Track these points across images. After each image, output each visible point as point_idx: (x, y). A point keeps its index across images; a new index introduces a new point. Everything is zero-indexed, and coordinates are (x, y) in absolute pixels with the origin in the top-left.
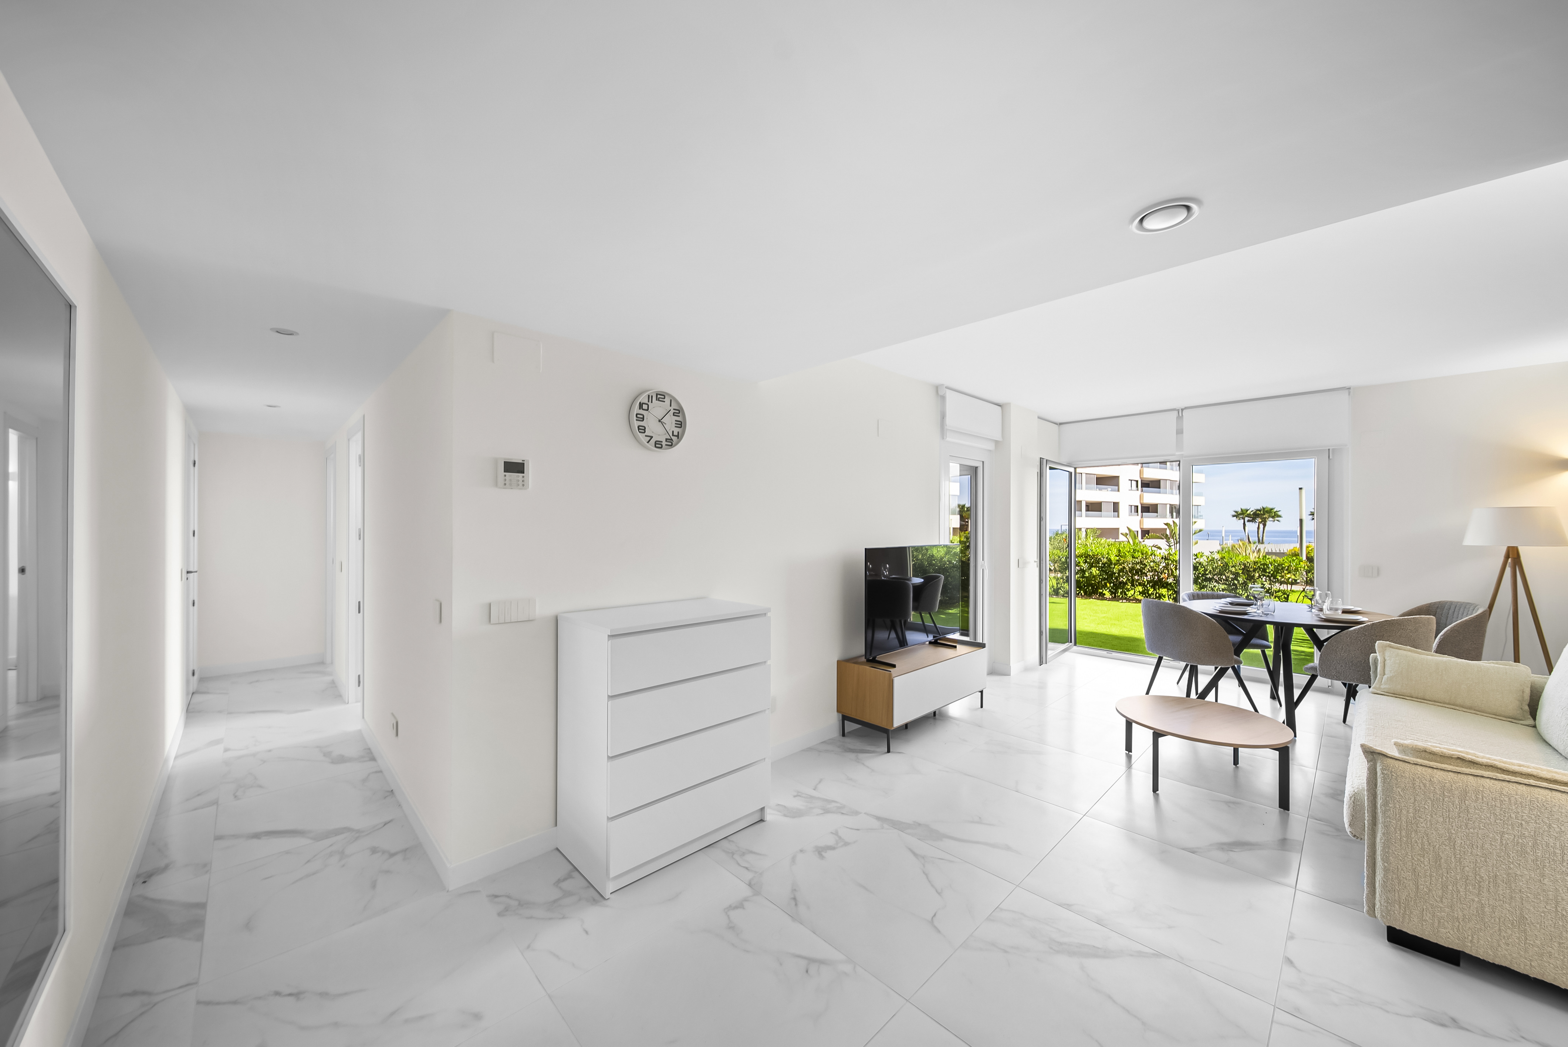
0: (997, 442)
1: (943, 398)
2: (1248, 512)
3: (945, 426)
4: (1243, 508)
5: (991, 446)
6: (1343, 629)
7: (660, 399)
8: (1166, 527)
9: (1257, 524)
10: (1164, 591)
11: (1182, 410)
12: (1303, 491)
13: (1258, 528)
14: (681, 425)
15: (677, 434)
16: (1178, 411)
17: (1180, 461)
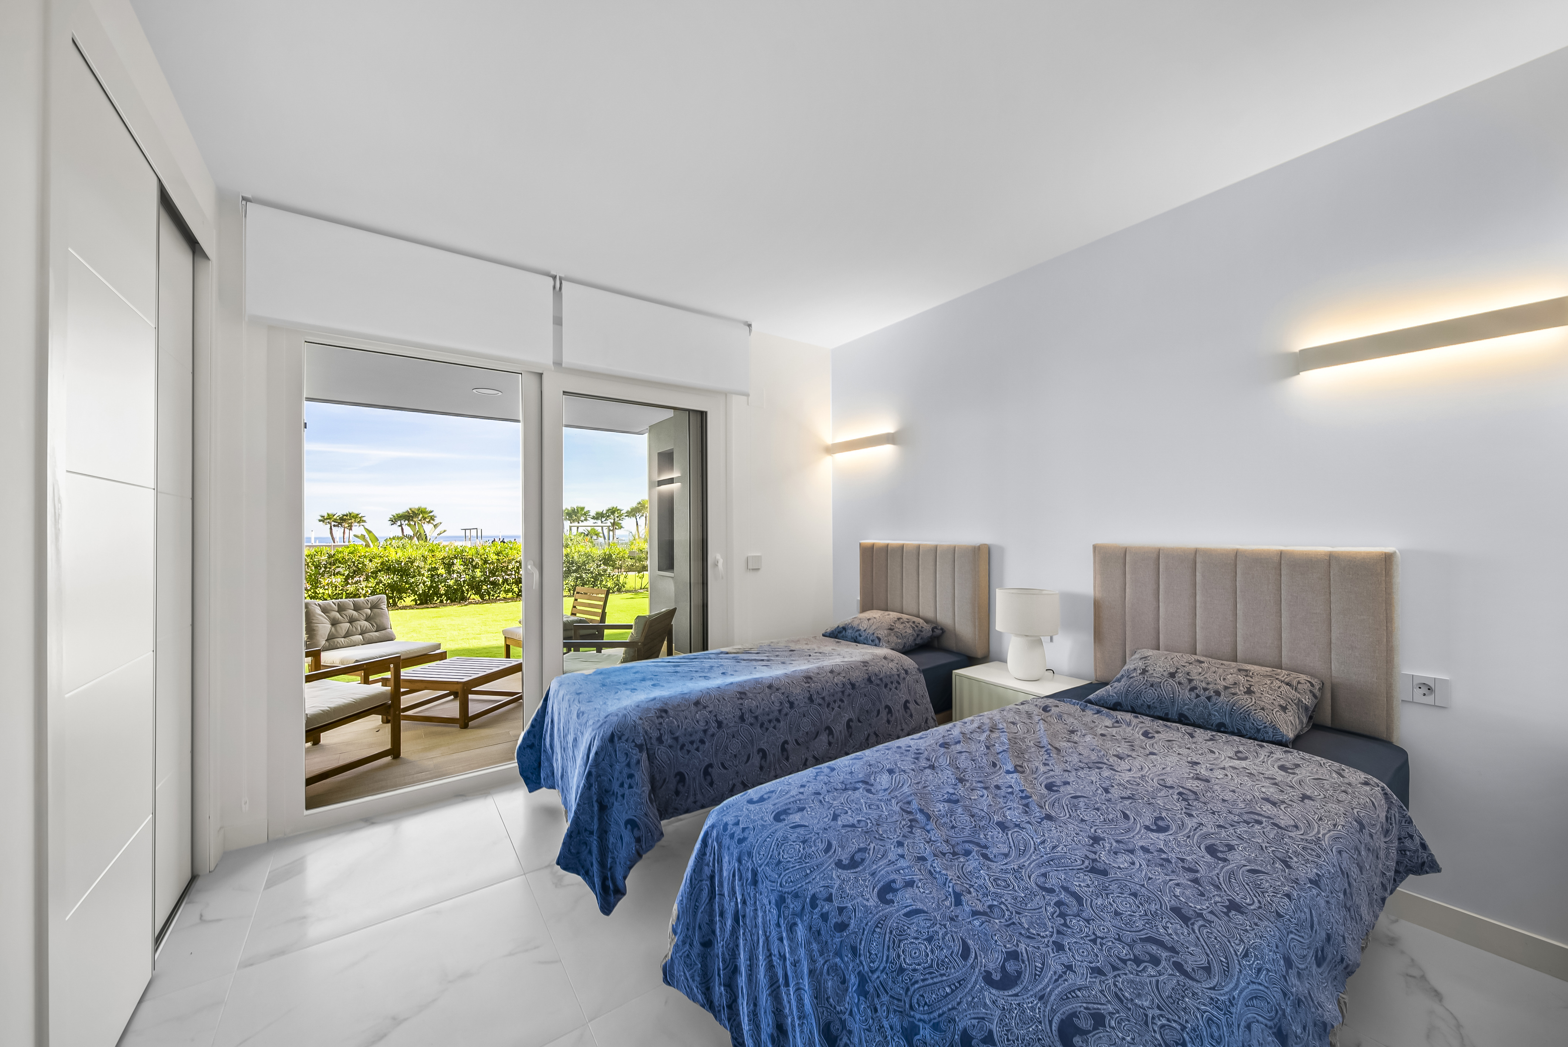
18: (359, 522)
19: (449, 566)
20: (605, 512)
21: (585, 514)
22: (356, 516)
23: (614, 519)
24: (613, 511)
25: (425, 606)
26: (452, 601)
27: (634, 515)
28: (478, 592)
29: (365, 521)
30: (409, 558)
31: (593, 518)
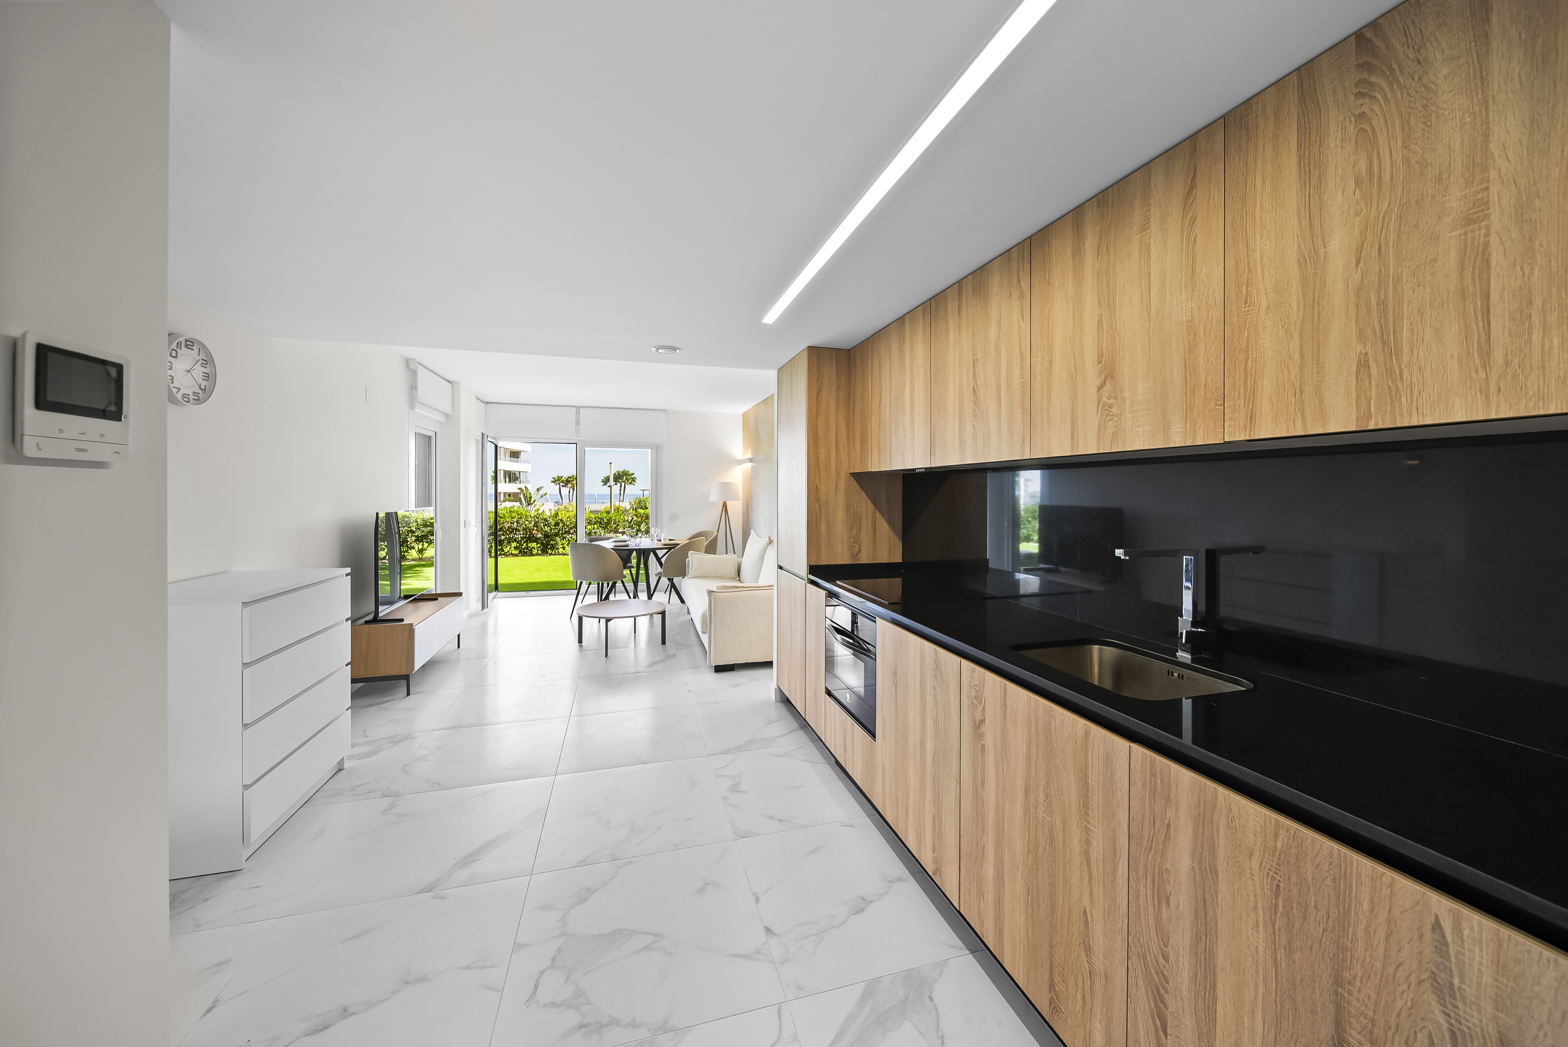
0: (447, 415)
1: (414, 373)
2: (563, 479)
3: (417, 398)
4: (559, 475)
5: (442, 419)
6: (670, 549)
7: (189, 346)
8: (520, 491)
9: (569, 488)
10: (534, 545)
11: (579, 408)
12: (612, 465)
13: (569, 492)
14: (208, 377)
15: (204, 388)
16: (577, 407)
17: (576, 444)
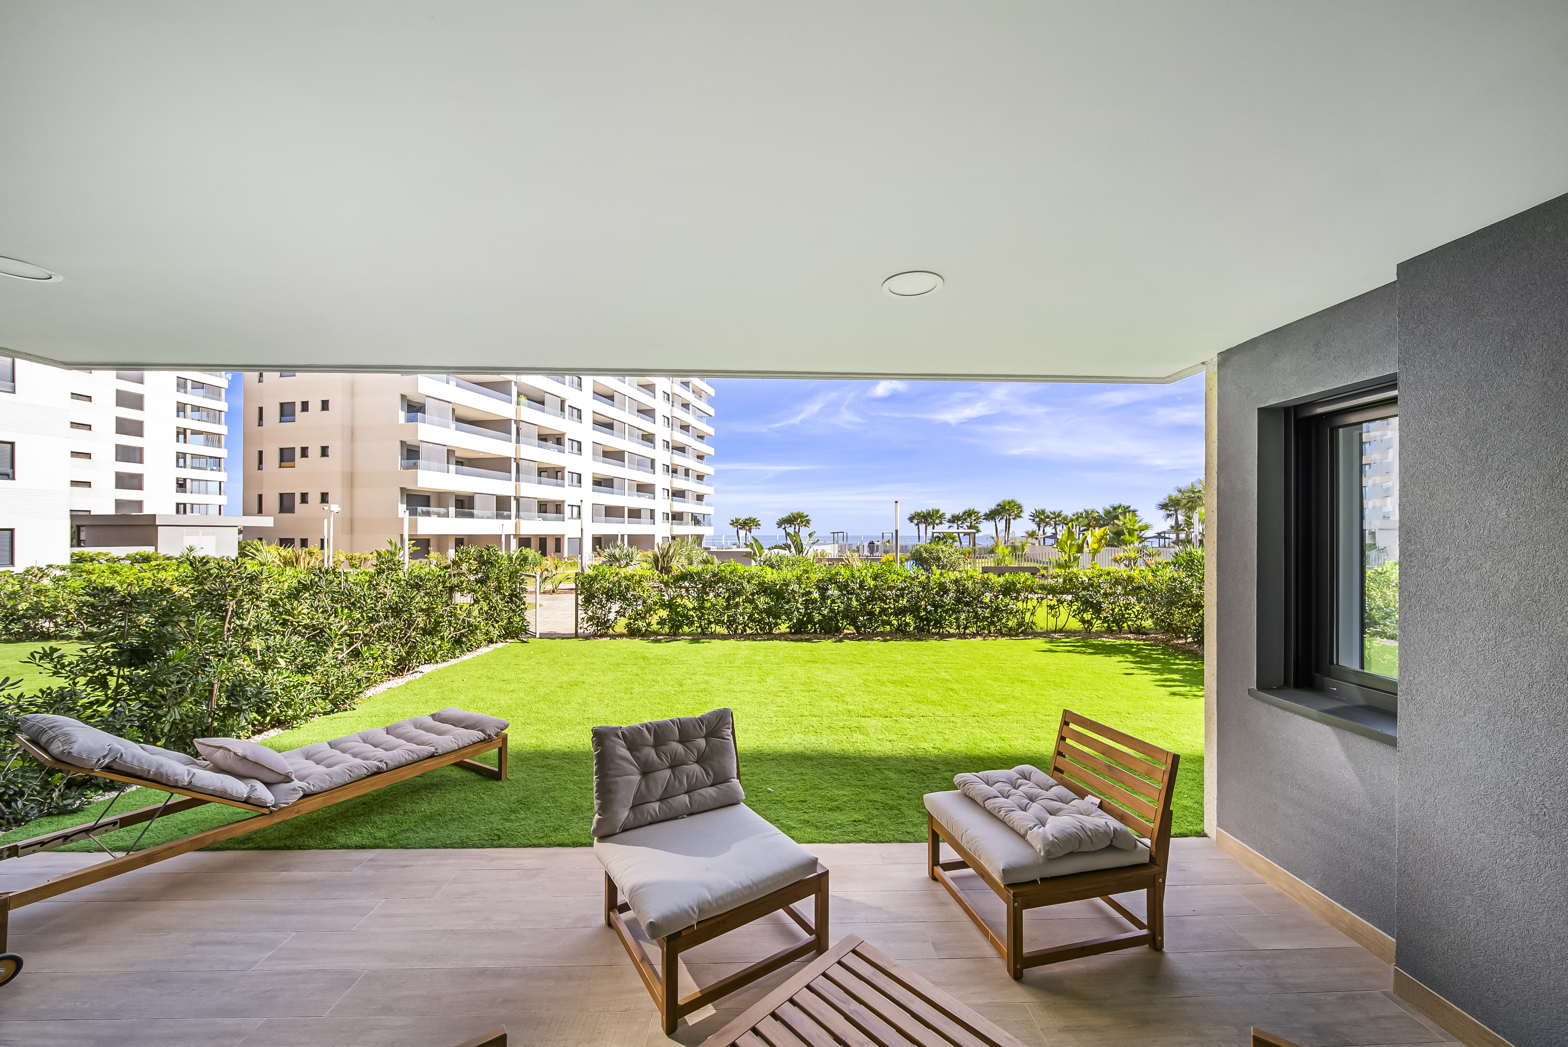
18: (756, 526)
19: (823, 590)
20: (961, 515)
21: (940, 517)
22: (754, 521)
23: (971, 523)
24: (969, 514)
25: (799, 636)
26: (826, 633)
27: (993, 519)
28: (853, 622)
29: (759, 525)
30: (784, 581)
31: (949, 521)
